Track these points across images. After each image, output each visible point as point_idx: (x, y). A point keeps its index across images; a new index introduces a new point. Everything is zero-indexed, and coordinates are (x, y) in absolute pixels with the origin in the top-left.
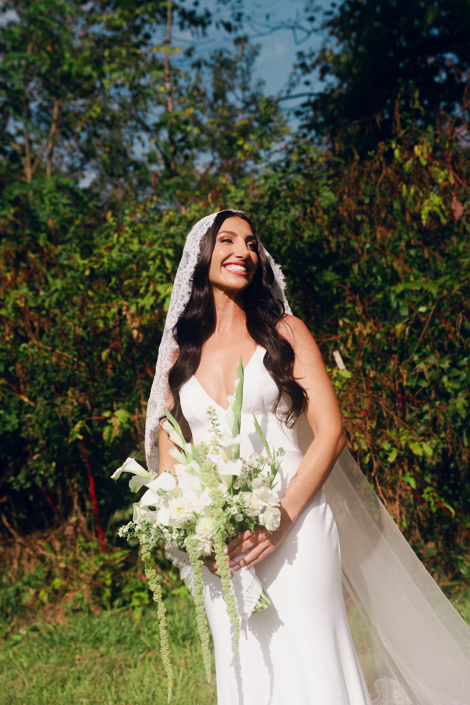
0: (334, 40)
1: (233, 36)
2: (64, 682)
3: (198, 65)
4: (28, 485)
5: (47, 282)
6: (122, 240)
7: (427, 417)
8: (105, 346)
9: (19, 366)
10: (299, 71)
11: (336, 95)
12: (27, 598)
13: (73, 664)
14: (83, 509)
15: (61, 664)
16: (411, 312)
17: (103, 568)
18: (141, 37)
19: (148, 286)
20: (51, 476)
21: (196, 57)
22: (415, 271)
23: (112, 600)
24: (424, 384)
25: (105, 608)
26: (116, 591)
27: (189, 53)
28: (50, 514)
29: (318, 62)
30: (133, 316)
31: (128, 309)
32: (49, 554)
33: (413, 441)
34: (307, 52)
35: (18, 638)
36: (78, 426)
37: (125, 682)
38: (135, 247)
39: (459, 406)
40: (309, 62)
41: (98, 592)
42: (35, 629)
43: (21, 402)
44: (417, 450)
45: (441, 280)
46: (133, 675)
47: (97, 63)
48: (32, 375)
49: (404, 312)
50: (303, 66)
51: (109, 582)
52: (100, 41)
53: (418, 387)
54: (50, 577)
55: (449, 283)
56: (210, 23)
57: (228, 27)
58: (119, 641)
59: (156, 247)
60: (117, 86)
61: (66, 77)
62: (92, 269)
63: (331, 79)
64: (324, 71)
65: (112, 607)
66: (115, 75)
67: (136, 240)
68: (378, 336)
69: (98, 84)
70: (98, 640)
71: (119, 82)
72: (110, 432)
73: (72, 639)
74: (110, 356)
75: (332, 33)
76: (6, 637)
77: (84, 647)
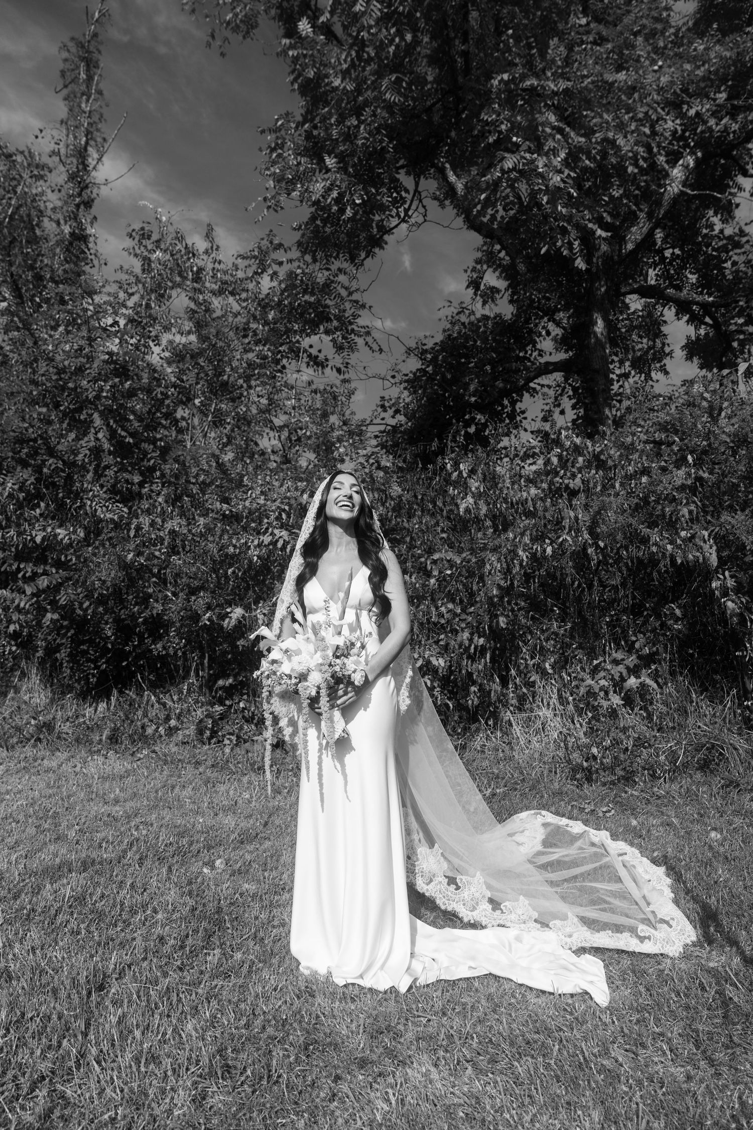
0: (406, 393)
1: (342, 377)
2: (173, 787)
3: (315, 392)
4: (164, 653)
5: (194, 519)
6: (254, 495)
7: (442, 643)
8: (231, 566)
9: (168, 570)
10: (379, 409)
11: (402, 429)
12: (150, 731)
13: (179, 776)
14: (197, 675)
15: (171, 776)
16: (440, 572)
17: (207, 716)
18: (279, 367)
19: (267, 529)
20: (180, 649)
21: (314, 387)
22: (446, 547)
23: (210, 739)
24: (443, 621)
25: (204, 744)
26: (214, 733)
27: (310, 383)
28: (172, 678)
29: (393, 405)
30: (255, 547)
31: (253, 541)
32: (170, 703)
33: (432, 656)
34: (387, 397)
35: (142, 756)
36: (208, 615)
37: (216, 792)
38: (262, 502)
39: (465, 637)
40: (387, 404)
41: (200, 731)
42: (154, 751)
43: (167, 596)
44: (434, 661)
45: (464, 555)
46: (222, 788)
47: (248, 379)
48: (177, 575)
49: (436, 573)
50: (383, 406)
51: (210, 726)
52: (251, 365)
53: (439, 622)
54: (168, 718)
55: (469, 557)
56: (327, 366)
57: (339, 371)
58: (213, 766)
59: (277, 503)
60: (259, 396)
61: (225, 384)
62: (231, 511)
63: (401, 418)
64: (397, 412)
65: (210, 744)
66: (258, 389)
67: (263, 497)
68: (417, 585)
69: (245, 393)
70: (198, 763)
71: (260, 394)
72: (229, 623)
73: (179, 760)
74: (234, 572)
75: (405, 388)
76: (133, 754)
77: (188, 766)
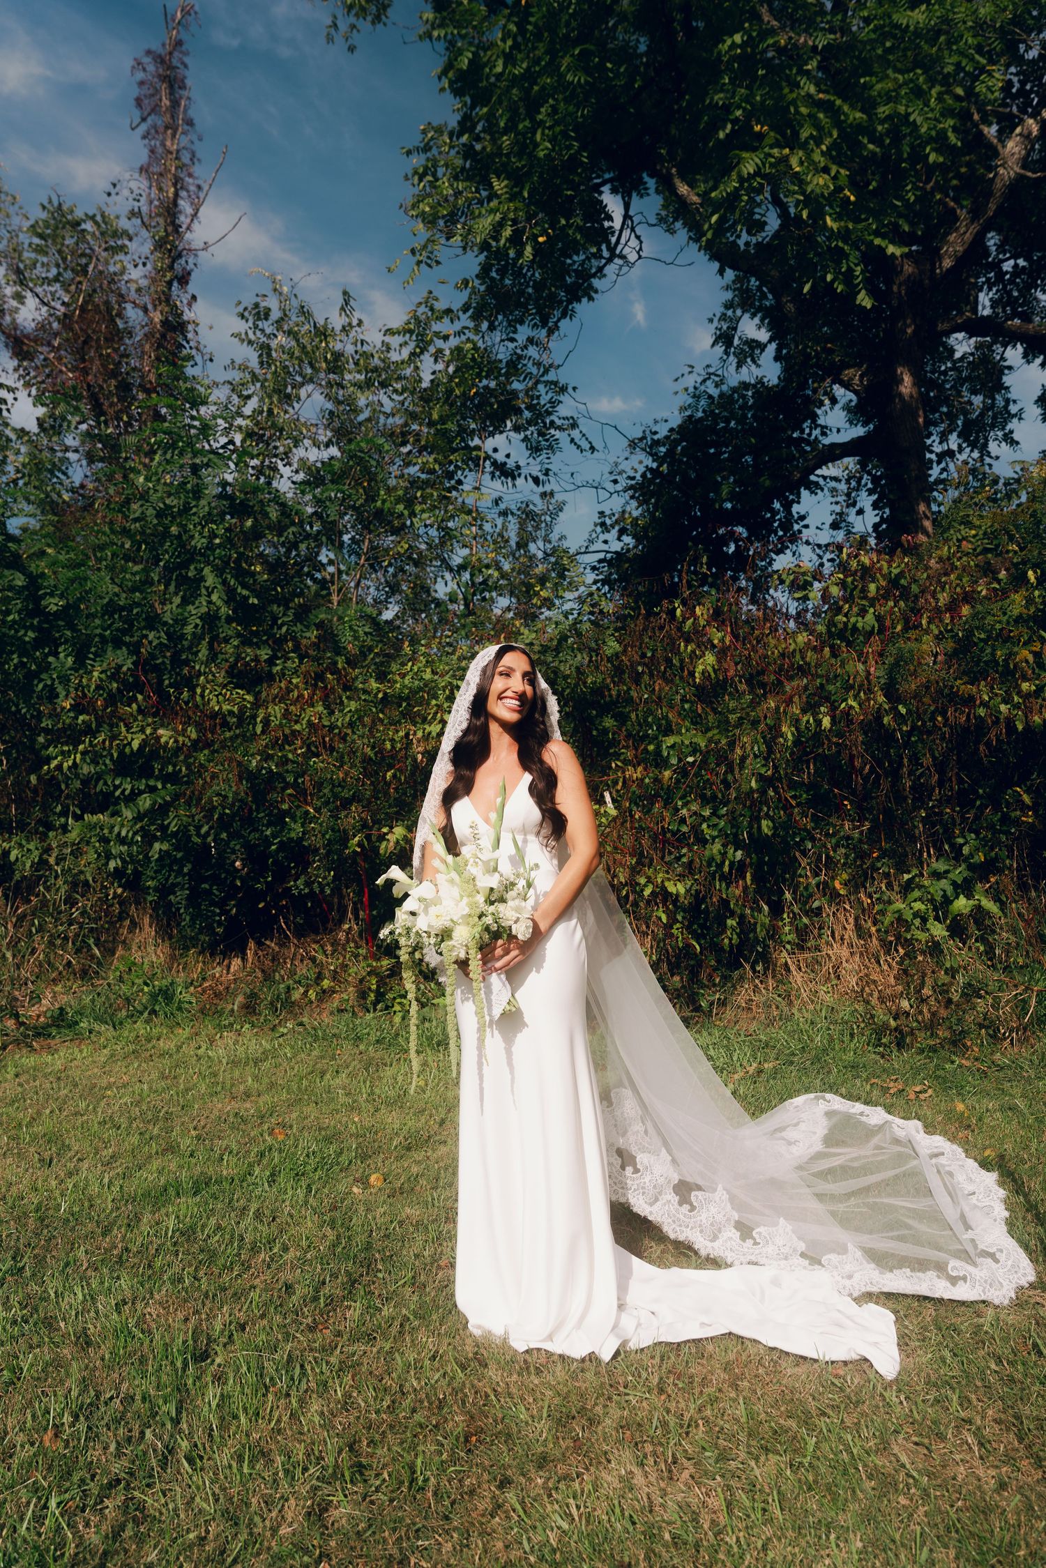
0: (634, 503)
1: (541, 489)
2: (323, 1074)
3: (504, 514)
4: (307, 891)
5: (342, 703)
6: (415, 668)
7: (684, 860)
8: (390, 767)
9: (307, 778)
10: (599, 529)
11: (630, 555)
12: (296, 995)
13: (333, 1058)
14: (357, 918)
15: (322, 1057)
16: (680, 760)
17: (369, 974)
18: (453, 482)
19: (436, 713)
20: (328, 884)
21: (502, 506)
22: (687, 724)
23: (375, 1004)
24: (685, 829)
25: (369, 1011)
26: (380, 996)
27: (497, 502)
28: (325, 921)
29: (617, 522)
30: (419, 741)
31: (415, 734)
32: (320, 957)
33: (669, 880)
34: (608, 512)
35: (285, 1031)
36: (357, 839)
37: (380, 1078)
38: (428, 675)
39: (715, 851)
40: (608, 522)
41: (363, 995)
42: (301, 1024)
43: (307, 812)
44: (671, 888)
45: (710, 734)
46: (389, 1072)
47: (410, 503)
48: (319, 785)
49: (674, 761)
50: (603, 524)
51: (374, 987)
52: (414, 483)
53: (678, 830)
54: (319, 977)
55: (717, 737)
56: (519, 475)
57: (536, 481)
58: (378, 1041)
59: (447, 678)
60: (426, 526)
61: (379, 513)
62: (385, 694)
63: (628, 539)
64: (622, 532)
65: (375, 1010)
66: (425, 516)
67: (429, 670)
68: (647, 780)
69: (408, 523)
70: (358, 1039)
71: (428, 522)
72: (386, 847)
73: (334, 1035)
74: (394, 776)
75: (632, 497)
76: (273, 1029)
77: (345, 1044)
